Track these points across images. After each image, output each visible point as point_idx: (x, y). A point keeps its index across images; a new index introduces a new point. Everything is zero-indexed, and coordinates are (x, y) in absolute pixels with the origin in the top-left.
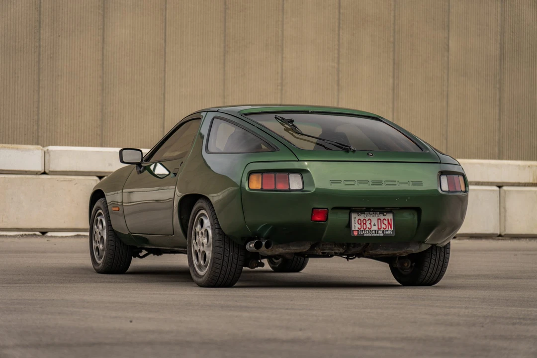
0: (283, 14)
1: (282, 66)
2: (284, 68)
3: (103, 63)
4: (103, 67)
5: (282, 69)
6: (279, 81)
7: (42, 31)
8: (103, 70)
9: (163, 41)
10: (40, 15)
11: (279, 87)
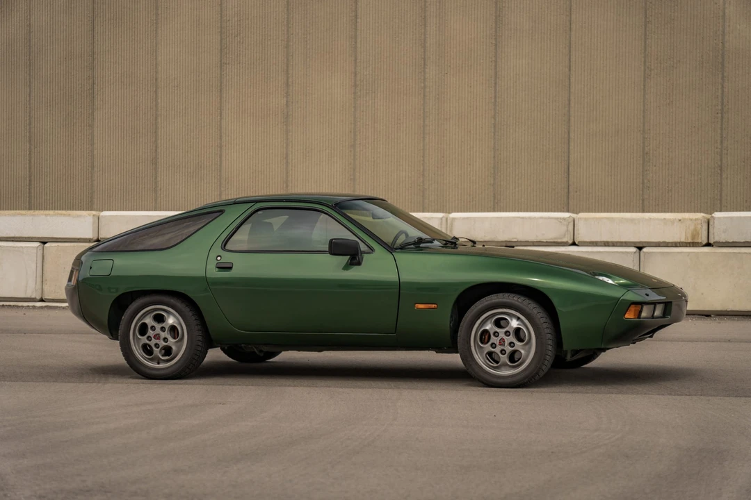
0: (724, 22)
1: (723, 87)
2: (726, 90)
3: (495, 101)
4: (495, 105)
5: (723, 91)
6: (720, 107)
7: (427, 70)
8: (495, 109)
9: (567, 70)
10: (424, 52)
11: (720, 115)
